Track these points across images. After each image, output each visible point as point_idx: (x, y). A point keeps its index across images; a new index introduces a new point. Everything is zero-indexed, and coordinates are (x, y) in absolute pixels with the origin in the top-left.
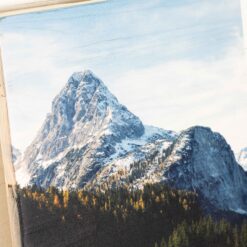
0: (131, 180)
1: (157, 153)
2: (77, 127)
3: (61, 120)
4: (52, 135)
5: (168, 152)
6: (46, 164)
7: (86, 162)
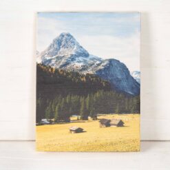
0: (81, 70)
1: (93, 64)
2: (61, 49)
3: (56, 46)
4: (51, 50)
5: (99, 65)
6: (48, 58)
7: (63, 61)
